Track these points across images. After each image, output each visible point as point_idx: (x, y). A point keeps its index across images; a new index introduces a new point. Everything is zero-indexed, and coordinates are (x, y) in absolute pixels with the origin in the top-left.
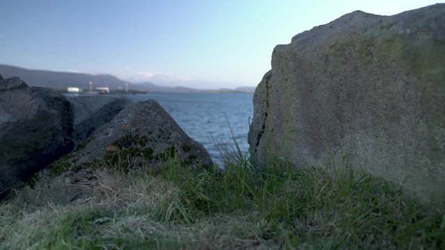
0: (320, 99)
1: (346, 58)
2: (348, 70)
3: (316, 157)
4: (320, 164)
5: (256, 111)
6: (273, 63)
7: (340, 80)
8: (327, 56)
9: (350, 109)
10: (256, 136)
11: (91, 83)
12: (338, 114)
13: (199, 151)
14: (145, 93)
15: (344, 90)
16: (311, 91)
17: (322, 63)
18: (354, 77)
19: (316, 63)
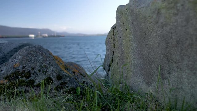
0: (151, 44)
1: (178, 10)
2: (179, 20)
3: (148, 84)
4: (151, 90)
5: (107, 50)
6: (117, 18)
7: (170, 29)
8: (159, 9)
9: (179, 53)
10: (108, 65)
11: (39, 33)
12: (167, 56)
13: (68, 79)
14: (63, 36)
15: (174, 37)
16: (145, 38)
17: (155, 16)
18: (185, 26)
19: (149, 16)
